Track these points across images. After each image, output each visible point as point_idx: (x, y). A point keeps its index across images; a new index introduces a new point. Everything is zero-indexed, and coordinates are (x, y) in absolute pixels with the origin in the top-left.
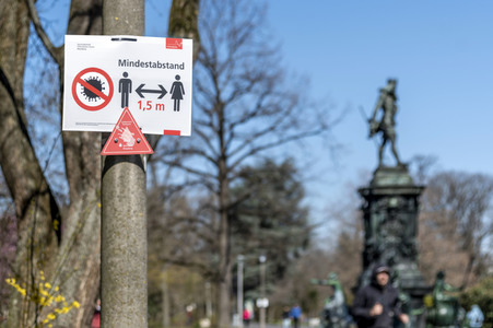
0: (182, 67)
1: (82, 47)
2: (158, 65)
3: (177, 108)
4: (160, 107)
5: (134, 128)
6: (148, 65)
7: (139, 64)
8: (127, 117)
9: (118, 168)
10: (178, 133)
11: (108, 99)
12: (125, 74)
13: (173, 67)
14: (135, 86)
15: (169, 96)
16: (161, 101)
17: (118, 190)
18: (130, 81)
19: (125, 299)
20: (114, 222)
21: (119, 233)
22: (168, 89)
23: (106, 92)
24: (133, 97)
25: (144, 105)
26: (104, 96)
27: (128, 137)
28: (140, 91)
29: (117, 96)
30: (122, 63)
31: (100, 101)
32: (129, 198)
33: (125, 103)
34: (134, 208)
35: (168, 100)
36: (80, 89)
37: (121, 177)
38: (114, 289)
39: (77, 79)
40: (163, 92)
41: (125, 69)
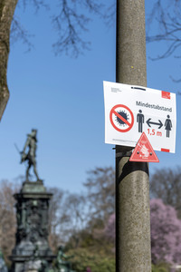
0: (170, 110)
1: (114, 90)
2: (158, 107)
3: (168, 135)
4: (159, 133)
5: (148, 146)
6: (152, 106)
7: (147, 105)
8: (144, 138)
9: (135, 174)
10: (168, 151)
11: (131, 126)
12: (140, 111)
13: (166, 109)
14: (146, 120)
15: (164, 127)
16: (159, 130)
17: (135, 191)
18: (143, 116)
21: (136, 224)
22: (163, 123)
23: (130, 121)
24: (145, 125)
25: (151, 132)
26: (129, 124)
27: (145, 151)
28: (148, 122)
29: (136, 124)
30: (139, 104)
31: (126, 127)
32: (143, 197)
33: (140, 130)
35: (163, 130)
36: (114, 117)
37: (137, 181)
38: (133, 266)
39: (113, 111)
40: (161, 125)
41: (140, 108)
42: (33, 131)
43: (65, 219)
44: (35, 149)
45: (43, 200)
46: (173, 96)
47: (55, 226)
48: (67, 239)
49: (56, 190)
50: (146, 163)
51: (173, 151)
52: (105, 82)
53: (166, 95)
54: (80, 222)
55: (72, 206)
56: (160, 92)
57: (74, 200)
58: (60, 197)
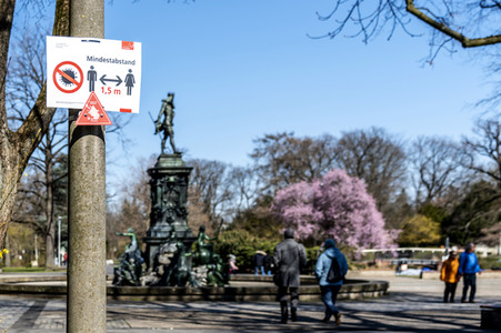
0: (133, 63)
1: (59, 46)
2: (116, 61)
3: (129, 93)
4: (117, 92)
5: (99, 107)
6: (108, 61)
7: (102, 60)
8: (93, 98)
9: (84, 140)
10: (130, 111)
11: (79, 85)
14: (99, 77)
15: (123, 84)
16: (118, 88)
17: (85, 158)
18: (95, 72)
19: (91, 246)
20: (82, 184)
21: (85, 193)
23: (78, 80)
24: (98, 84)
25: (106, 90)
26: (76, 83)
27: (94, 113)
28: (102, 80)
29: (86, 83)
30: (89, 59)
31: (74, 86)
32: (94, 164)
33: (92, 88)
35: (123, 87)
36: (58, 76)
37: (87, 147)
38: (81, 238)
39: (57, 70)
40: (120, 81)
41: (92, 63)
42: (169, 95)
43: (227, 196)
46: (138, 46)
47: (215, 205)
49: (215, 164)
50: (100, 127)
51: (136, 110)
52: (48, 38)
53: (127, 45)
54: (245, 199)
56: (120, 42)
57: (239, 174)
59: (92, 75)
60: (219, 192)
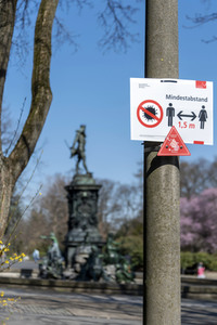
0: (206, 100)
1: (142, 86)
2: (191, 99)
3: (202, 127)
4: (192, 126)
5: (178, 139)
6: (184, 98)
7: (179, 98)
8: (174, 132)
9: (163, 169)
10: (202, 143)
11: (160, 120)
12: (171, 105)
13: (200, 100)
14: (176, 113)
15: (197, 119)
16: (192, 123)
17: (164, 184)
18: (173, 109)
20: (160, 207)
22: (197, 114)
23: (158, 116)
24: (176, 119)
25: (182, 125)
26: (157, 119)
27: (174, 144)
28: (179, 115)
29: (166, 118)
30: (168, 97)
31: (155, 122)
32: (172, 190)
33: (170, 123)
34: (175, 197)
35: (197, 121)
36: (142, 113)
37: (166, 175)
39: (140, 107)
40: (194, 117)
41: (171, 101)
43: (116, 208)
44: (84, 143)
45: (92, 191)
46: (210, 84)
47: (106, 215)
48: (118, 227)
49: (106, 181)
52: (131, 79)
53: (201, 84)
54: (131, 211)
55: (123, 196)
56: (194, 82)
57: (125, 191)
58: (111, 188)
59: (171, 111)
60: (109, 204)
